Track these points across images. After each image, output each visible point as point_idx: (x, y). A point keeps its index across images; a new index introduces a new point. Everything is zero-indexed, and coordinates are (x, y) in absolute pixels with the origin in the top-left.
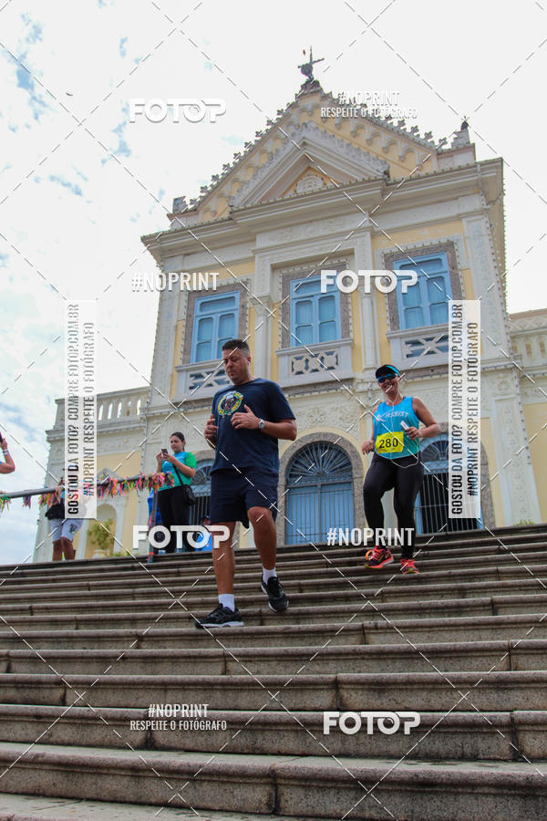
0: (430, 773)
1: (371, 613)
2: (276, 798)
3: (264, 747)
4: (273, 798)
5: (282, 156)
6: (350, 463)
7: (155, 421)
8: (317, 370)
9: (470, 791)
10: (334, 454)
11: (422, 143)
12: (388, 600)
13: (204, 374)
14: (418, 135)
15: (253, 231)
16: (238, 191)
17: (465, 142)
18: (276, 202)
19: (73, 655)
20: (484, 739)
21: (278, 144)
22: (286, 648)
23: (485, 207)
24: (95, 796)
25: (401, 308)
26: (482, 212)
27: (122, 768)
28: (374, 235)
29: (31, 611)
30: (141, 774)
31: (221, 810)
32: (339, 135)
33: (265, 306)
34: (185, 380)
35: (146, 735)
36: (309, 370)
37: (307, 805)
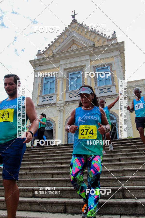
2: (66, 209)
4: (65, 209)
5: (67, 40)
8: (76, 97)
11: (104, 37)
13: (46, 98)
14: (103, 35)
15: (59, 60)
17: (115, 37)
18: (65, 52)
21: (66, 36)
23: (120, 54)
24: (20, 209)
25: (98, 80)
26: (119, 55)
27: (27, 202)
28: (91, 61)
30: (32, 204)
31: (52, 212)
32: (82, 34)
33: (62, 79)
34: (41, 99)
35: (33, 194)
36: (74, 97)
37: (73, 210)
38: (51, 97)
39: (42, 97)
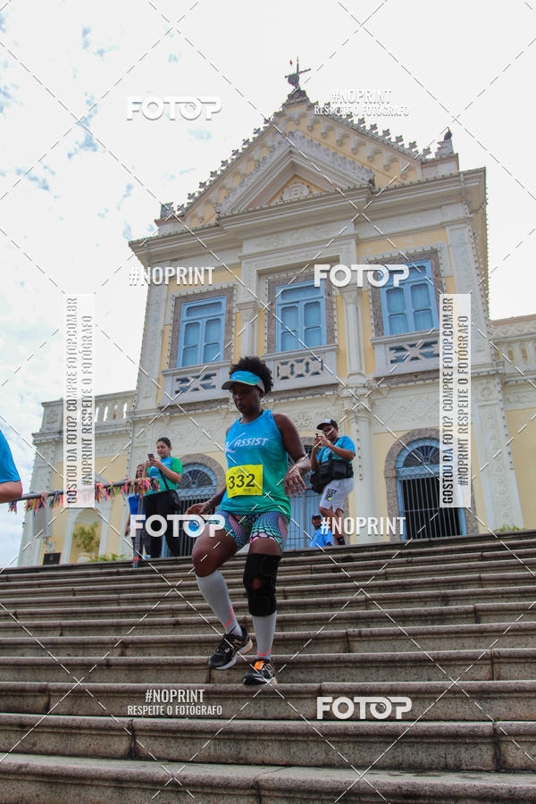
0: (413, 785)
1: (356, 620)
3: (248, 757)
5: (269, 164)
7: (142, 425)
8: (301, 375)
11: (407, 152)
12: (372, 607)
13: (191, 379)
14: (403, 145)
15: (239, 238)
16: (225, 198)
17: (448, 152)
18: (263, 209)
20: (467, 749)
21: (265, 153)
23: (468, 216)
25: (386, 314)
26: (465, 221)
27: (106, 779)
28: (359, 242)
29: (16, 616)
30: (125, 785)
32: (325, 144)
33: (252, 310)
34: (171, 385)
35: (130, 744)
36: (295, 375)
38: (208, 377)
39: (175, 378)
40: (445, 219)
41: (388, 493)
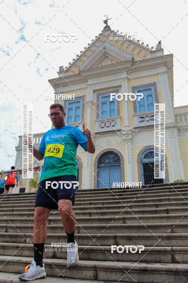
0: (146, 267)
1: (127, 213)
3: (92, 258)
4: (95, 275)
5: (97, 52)
6: (119, 159)
8: (108, 127)
9: (158, 273)
10: (114, 156)
11: (145, 48)
12: (133, 208)
14: (144, 45)
15: (87, 78)
16: (82, 64)
17: (160, 48)
18: (95, 68)
19: (28, 226)
20: (163, 256)
21: (96, 48)
22: (99, 225)
25: (138, 105)
26: (166, 72)
28: (129, 80)
29: (13, 211)
31: (79, 279)
33: (91, 104)
35: (53, 253)
36: (106, 127)
37: (106, 277)
40: (159, 72)
41: (138, 168)
